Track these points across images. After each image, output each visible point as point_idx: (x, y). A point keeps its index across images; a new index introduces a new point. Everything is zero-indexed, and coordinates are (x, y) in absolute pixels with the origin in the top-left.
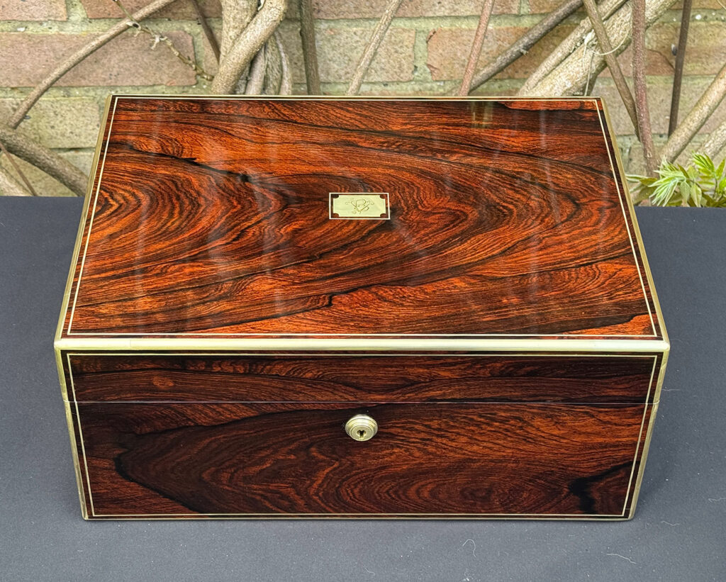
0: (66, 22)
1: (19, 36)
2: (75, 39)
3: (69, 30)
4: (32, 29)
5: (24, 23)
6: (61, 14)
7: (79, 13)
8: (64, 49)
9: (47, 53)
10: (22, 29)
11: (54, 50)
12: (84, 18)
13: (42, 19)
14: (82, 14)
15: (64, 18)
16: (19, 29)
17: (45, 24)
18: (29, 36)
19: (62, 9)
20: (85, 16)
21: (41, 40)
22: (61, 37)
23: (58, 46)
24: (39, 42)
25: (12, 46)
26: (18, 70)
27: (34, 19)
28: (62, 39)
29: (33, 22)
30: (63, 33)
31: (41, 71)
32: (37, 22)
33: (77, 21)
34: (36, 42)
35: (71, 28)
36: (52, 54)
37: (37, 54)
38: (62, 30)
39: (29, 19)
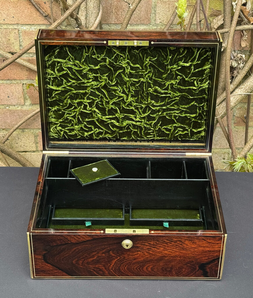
0: (24, 105)
1: (6, 110)
2: (27, 111)
3: (25, 108)
4: (11, 108)
5: (9, 105)
6: (22, 102)
7: (28, 102)
8: (23, 115)
9: (16, 116)
10: (8, 108)
11: (19, 115)
12: (30, 104)
13: (15, 104)
14: (30, 102)
15: (23, 104)
16: (6, 108)
17: (16, 106)
18: (10, 110)
19: (23, 101)
20: (30, 103)
21: (14, 112)
22: (22, 110)
23: (20, 114)
24: (13, 112)
25: (4, 114)
26: (5, 122)
27: (12, 104)
28: (22, 111)
29: (12, 105)
30: (22, 109)
31: (13, 123)
32: (13, 105)
33: (28, 105)
34: (12, 112)
35: (25, 107)
36: (18, 117)
37: (13, 116)
38: (22, 108)
39: (10, 104)
